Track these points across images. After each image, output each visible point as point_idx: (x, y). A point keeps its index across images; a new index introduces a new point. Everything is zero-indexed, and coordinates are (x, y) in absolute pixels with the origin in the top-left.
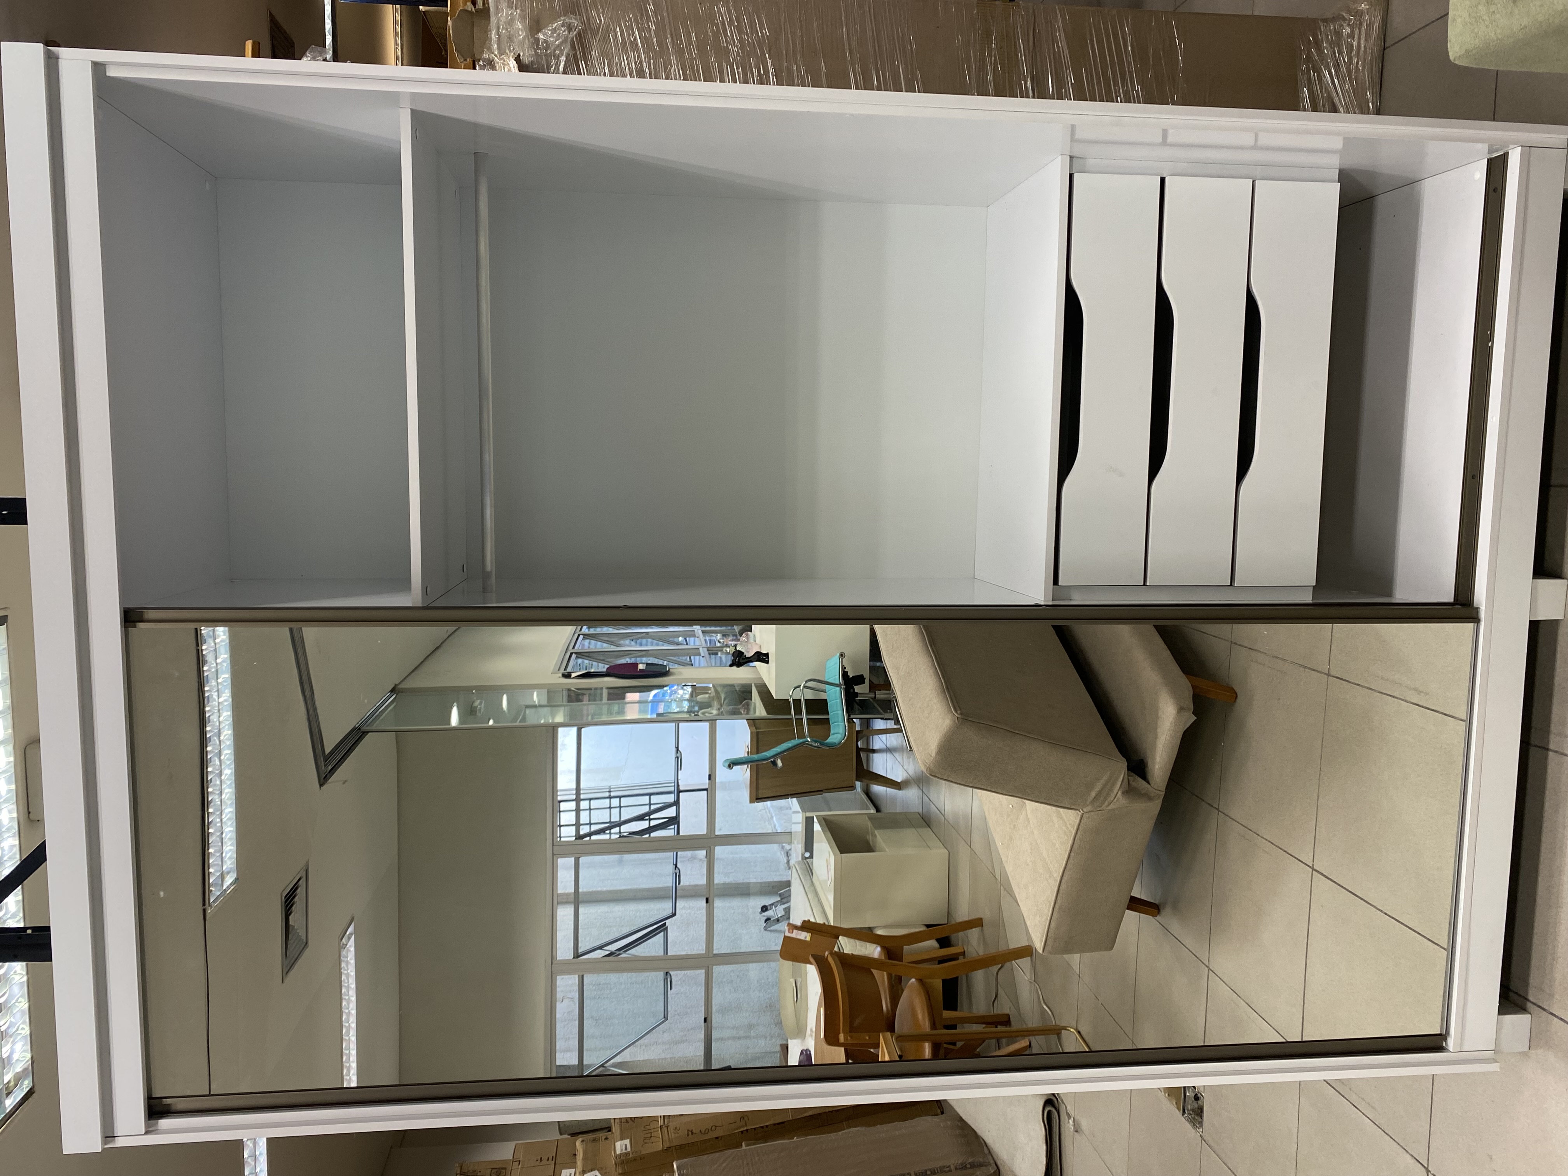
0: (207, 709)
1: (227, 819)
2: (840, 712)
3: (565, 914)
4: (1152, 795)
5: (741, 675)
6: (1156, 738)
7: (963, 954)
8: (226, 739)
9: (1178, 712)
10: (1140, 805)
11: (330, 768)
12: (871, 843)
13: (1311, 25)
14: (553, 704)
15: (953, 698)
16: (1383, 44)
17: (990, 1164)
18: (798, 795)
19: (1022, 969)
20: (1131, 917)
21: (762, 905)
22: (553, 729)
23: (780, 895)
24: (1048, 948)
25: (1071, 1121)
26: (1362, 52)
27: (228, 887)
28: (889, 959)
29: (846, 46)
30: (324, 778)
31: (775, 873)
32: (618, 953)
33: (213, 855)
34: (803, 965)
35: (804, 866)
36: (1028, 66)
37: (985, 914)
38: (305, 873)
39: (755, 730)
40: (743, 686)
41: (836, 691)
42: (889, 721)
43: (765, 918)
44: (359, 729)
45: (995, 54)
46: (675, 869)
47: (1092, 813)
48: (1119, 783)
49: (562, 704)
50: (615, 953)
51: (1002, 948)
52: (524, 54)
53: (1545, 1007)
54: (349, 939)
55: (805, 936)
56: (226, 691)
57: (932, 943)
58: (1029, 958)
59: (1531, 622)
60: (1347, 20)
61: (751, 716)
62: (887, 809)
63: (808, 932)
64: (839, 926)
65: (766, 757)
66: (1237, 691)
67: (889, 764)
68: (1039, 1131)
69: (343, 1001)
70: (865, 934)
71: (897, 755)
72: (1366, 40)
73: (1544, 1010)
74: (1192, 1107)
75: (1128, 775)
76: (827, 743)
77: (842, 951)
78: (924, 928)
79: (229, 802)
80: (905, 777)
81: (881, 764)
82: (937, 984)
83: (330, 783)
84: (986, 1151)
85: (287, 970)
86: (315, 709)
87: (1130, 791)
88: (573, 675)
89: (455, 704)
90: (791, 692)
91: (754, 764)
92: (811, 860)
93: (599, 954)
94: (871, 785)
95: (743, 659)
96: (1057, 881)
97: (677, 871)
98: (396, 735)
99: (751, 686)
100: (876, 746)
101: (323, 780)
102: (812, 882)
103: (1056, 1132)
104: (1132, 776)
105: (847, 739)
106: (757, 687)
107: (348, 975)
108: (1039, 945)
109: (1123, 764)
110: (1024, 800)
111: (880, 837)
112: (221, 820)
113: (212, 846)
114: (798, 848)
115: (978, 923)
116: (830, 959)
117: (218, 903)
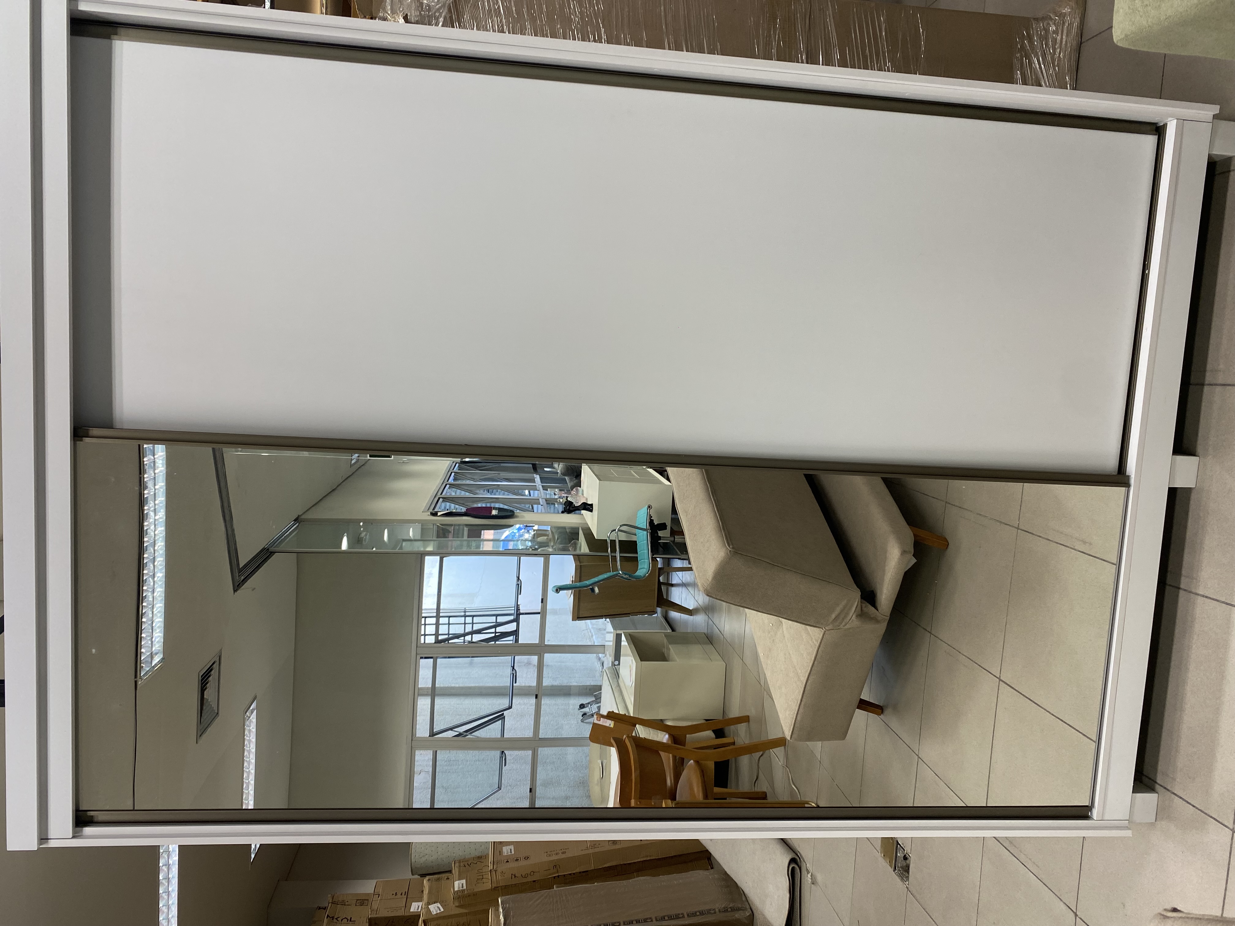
0: (145, 524)
1: (157, 612)
2: (646, 551)
3: (423, 704)
4: (879, 619)
5: (570, 520)
6: (884, 574)
7: (734, 743)
8: (160, 549)
9: (901, 554)
10: (869, 626)
11: (243, 578)
12: (666, 655)
13: (1026, 22)
14: (424, 539)
15: (728, 536)
16: (1080, 39)
17: (745, 909)
18: (610, 617)
19: (777, 754)
20: (860, 715)
21: (580, 703)
22: (421, 556)
23: (595, 696)
24: (794, 736)
25: (809, 876)
26: (1063, 45)
27: (155, 664)
28: (675, 744)
29: (663, 21)
30: (238, 586)
31: (592, 679)
32: (465, 734)
33: (145, 638)
34: (608, 747)
35: (613, 671)
36: (804, 44)
37: (752, 712)
38: (218, 658)
39: (579, 564)
40: (572, 528)
41: (643, 534)
42: (684, 561)
43: (582, 713)
44: (268, 549)
45: (779, 33)
46: (513, 671)
47: (832, 631)
48: (854, 609)
49: (432, 539)
50: (463, 734)
51: (763, 739)
52: (411, 15)
53: (1169, 788)
54: (252, 712)
55: (610, 723)
56: (162, 510)
57: (709, 734)
58: (783, 747)
59: (1169, 488)
60: (1053, 20)
61: (578, 552)
62: (680, 629)
63: (612, 720)
64: (637, 717)
65: (585, 585)
66: (948, 540)
67: (684, 596)
68: (784, 882)
69: (245, 762)
70: (659, 725)
71: (690, 589)
72: (1067, 36)
73: (1168, 790)
74: (901, 865)
75: (861, 602)
76: (634, 576)
77: (638, 736)
78: (704, 722)
79: (160, 599)
80: (695, 606)
81: (678, 596)
82: (711, 765)
83: (243, 589)
84: (744, 899)
85: (201, 733)
86: (233, 530)
87: (862, 615)
88: (439, 514)
89: (346, 534)
90: (609, 534)
91: (578, 589)
92: (619, 666)
93: (450, 734)
94: (669, 611)
95: (573, 508)
96: (803, 683)
97: (514, 672)
98: (297, 554)
99: (579, 529)
100: (674, 582)
101: (237, 587)
102: (618, 683)
103: (797, 884)
104: (864, 603)
105: (650, 573)
106: (582, 529)
107: (250, 741)
108: (788, 735)
109: (856, 594)
110: (780, 619)
111: (673, 650)
112: (153, 612)
113: (144, 632)
114: (608, 659)
115: (745, 719)
116: (627, 741)
117: (147, 676)
